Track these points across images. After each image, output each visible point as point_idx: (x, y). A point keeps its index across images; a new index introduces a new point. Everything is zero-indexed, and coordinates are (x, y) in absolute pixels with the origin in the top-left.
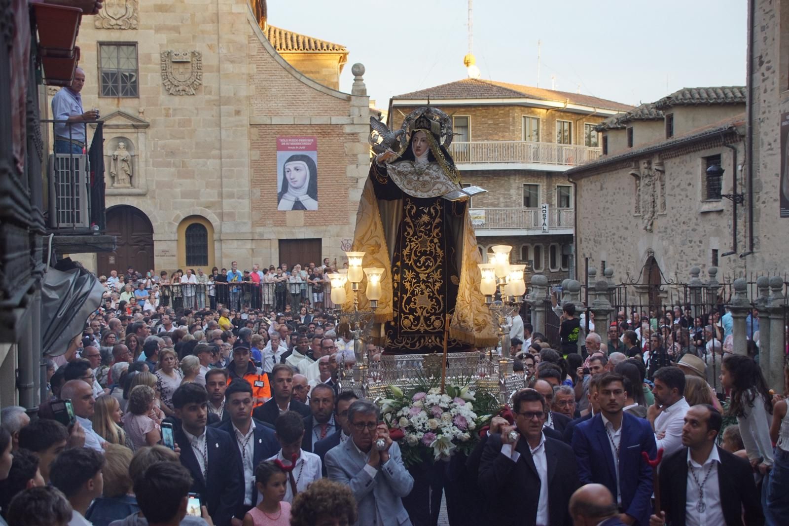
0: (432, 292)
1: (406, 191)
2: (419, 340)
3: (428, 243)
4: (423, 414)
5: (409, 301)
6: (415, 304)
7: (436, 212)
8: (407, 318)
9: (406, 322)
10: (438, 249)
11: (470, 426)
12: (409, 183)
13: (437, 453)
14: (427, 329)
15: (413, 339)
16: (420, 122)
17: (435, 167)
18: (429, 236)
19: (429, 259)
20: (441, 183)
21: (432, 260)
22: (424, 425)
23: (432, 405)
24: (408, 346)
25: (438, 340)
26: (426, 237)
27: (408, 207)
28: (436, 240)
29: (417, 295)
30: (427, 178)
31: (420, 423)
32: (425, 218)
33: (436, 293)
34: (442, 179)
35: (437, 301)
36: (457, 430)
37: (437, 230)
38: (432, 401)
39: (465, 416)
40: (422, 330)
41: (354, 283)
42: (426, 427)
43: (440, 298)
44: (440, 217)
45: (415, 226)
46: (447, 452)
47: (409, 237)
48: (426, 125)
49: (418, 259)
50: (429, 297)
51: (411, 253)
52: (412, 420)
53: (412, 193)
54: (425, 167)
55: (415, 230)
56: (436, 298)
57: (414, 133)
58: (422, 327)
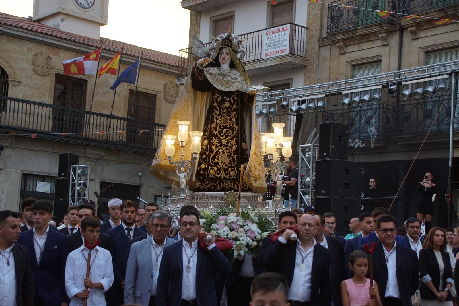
0: (230, 152)
1: (215, 86)
2: (220, 184)
3: (229, 121)
4: (227, 228)
5: (214, 158)
6: (218, 159)
7: (234, 101)
8: (213, 169)
9: (212, 172)
10: (235, 125)
11: (257, 238)
12: (218, 81)
13: (236, 253)
14: (226, 176)
15: (216, 183)
16: (225, 42)
17: (234, 72)
18: (229, 116)
19: (229, 131)
20: (238, 82)
21: (231, 132)
22: (227, 235)
23: (232, 222)
24: (212, 187)
25: (232, 184)
26: (227, 117)
27: (216, 97)
28: (233, 119)
29: (220, 154)
30: (229, 78)
31: (225, 233)
32: (227, 104)
33: (232, 153)
34: (238, 80)
35: (233, 158)
36: (249, 239)
37: (234, 113)
38: (232, 220)
39: (254, 231)
40: (222, 177)
41: (182, 142)
42: (229, 237)
43: (235, 157)
44: (237, 104)
45: (220, 109)
46: (242, 253)
47: (216, 116)
48: (229, 44)
49: (222, 131)
50: (228, 155)
51: (217, 126)
52: (219, 232)
53: (219, 87)
54: (227, 71)
55: (220, 112)
56: (232, 157)
57: (221, 49)
58: (222, 175)
